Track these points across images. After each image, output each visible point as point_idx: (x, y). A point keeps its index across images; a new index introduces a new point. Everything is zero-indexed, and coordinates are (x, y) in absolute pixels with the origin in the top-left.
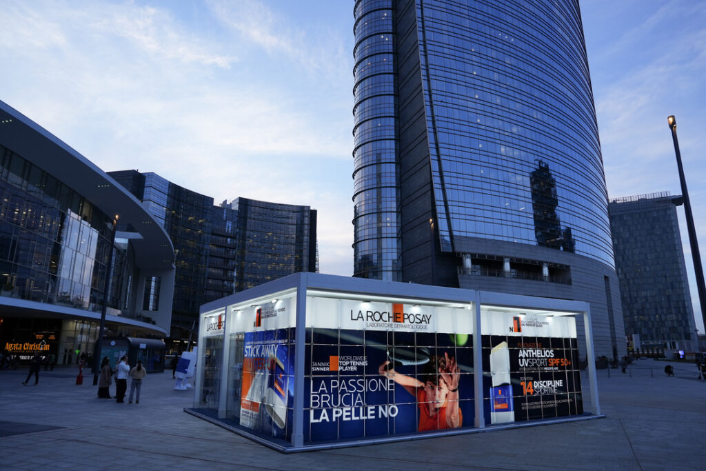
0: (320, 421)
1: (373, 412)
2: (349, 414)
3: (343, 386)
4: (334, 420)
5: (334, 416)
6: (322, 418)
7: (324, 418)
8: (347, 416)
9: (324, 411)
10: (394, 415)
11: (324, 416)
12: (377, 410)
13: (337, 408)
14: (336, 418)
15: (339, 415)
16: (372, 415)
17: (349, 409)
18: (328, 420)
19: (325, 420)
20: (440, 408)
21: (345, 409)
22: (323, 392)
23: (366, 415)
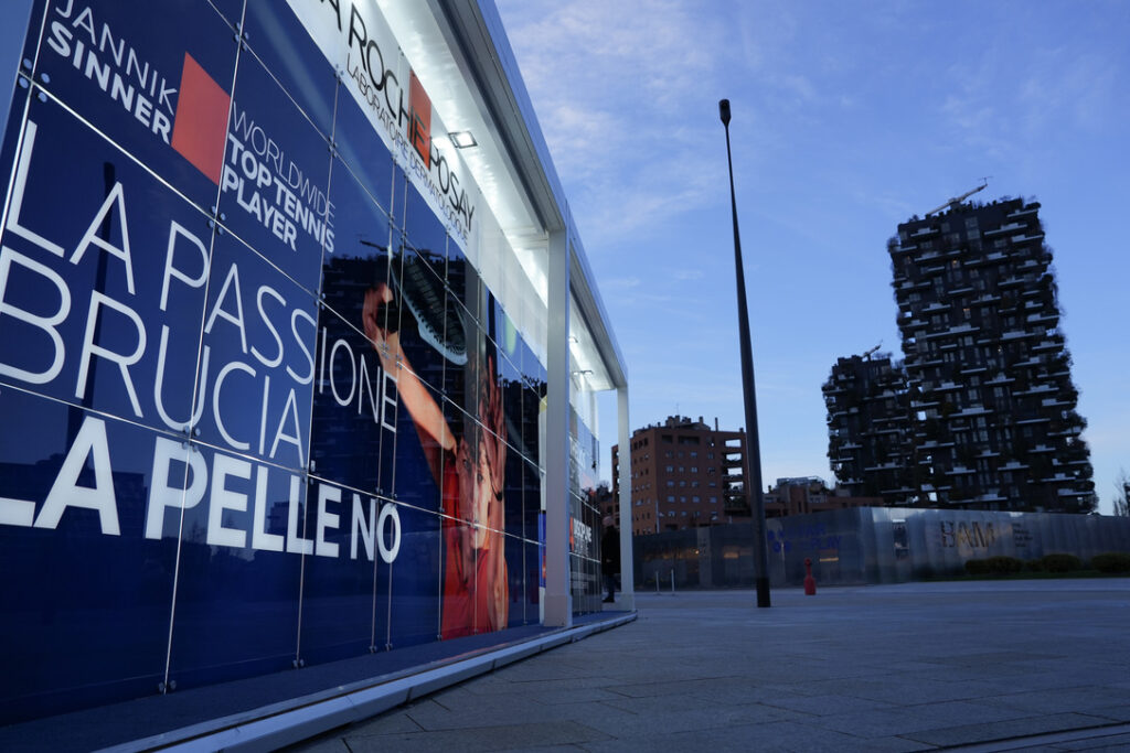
0: (50, 518)
1: (333, 521)
2: (238, 502)
3: (229, 305)
4: (154, 529)
5: (161, 497)
6: (65, 492)
7: (84, 498)
8: (231, 519)
9: (93, 436)
10: (390, 556)
11: (87, 478)
12: (342, 509)
13: (181, 438)
14: (171, 513)
15: (186, 499)
16: (330, 534)
17: (242, 470)
18: (110, 525)
19: (93, 516)
20: (479, 550)
21: (225, 465)
22: (101, 272)
23: (311, 535)
